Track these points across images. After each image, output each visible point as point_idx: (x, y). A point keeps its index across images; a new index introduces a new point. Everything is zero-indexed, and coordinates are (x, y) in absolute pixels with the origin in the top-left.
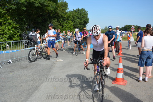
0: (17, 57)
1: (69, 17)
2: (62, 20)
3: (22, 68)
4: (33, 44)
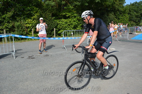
1: (126, 10)
2: (119, 13)
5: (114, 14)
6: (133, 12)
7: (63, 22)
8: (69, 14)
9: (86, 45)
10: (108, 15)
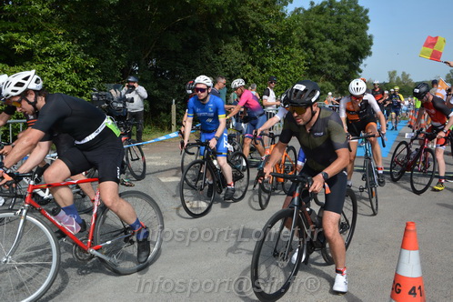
5: (245, 45)
6: (322, 40)
10: (217, 52)
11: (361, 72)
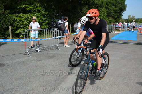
0: (45, 46)
1: (103, 3)
2: (95, 7)
3: (49, 57)
4: (61, 33)
5: (89, 8)
6: (111, 6)
7: (23, 18)
8: (29, 7)
9: (56, 49)
10: (81, 10)
11: (122, 16)
